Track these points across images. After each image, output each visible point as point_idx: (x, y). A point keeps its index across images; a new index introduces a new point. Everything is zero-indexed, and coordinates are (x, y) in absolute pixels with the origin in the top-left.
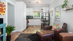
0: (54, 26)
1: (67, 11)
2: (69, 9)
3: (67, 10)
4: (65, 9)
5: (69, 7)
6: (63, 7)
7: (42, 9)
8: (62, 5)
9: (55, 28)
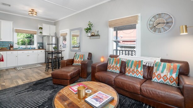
0: (77, 58)
1: (92, 38)
2: (94, 35)
3: (92, 36)
4: (89, 34)
5: (94, 33)
6: (87, 32)
7: (41, 28)
8: (86, 29)
9: (79, 61)
